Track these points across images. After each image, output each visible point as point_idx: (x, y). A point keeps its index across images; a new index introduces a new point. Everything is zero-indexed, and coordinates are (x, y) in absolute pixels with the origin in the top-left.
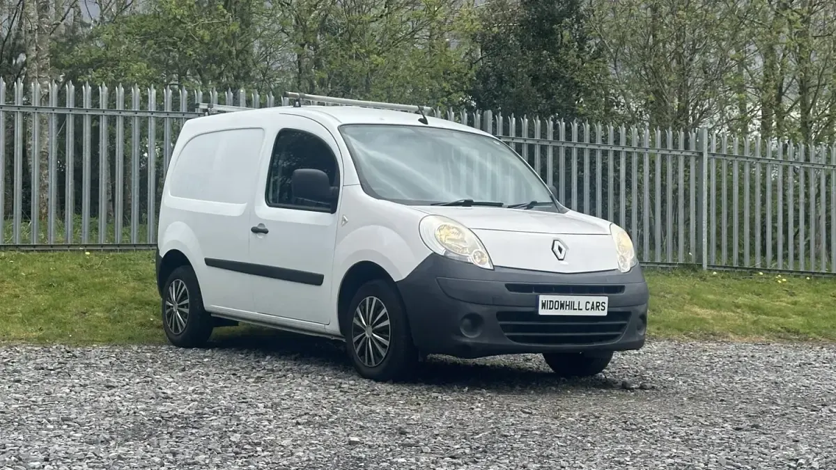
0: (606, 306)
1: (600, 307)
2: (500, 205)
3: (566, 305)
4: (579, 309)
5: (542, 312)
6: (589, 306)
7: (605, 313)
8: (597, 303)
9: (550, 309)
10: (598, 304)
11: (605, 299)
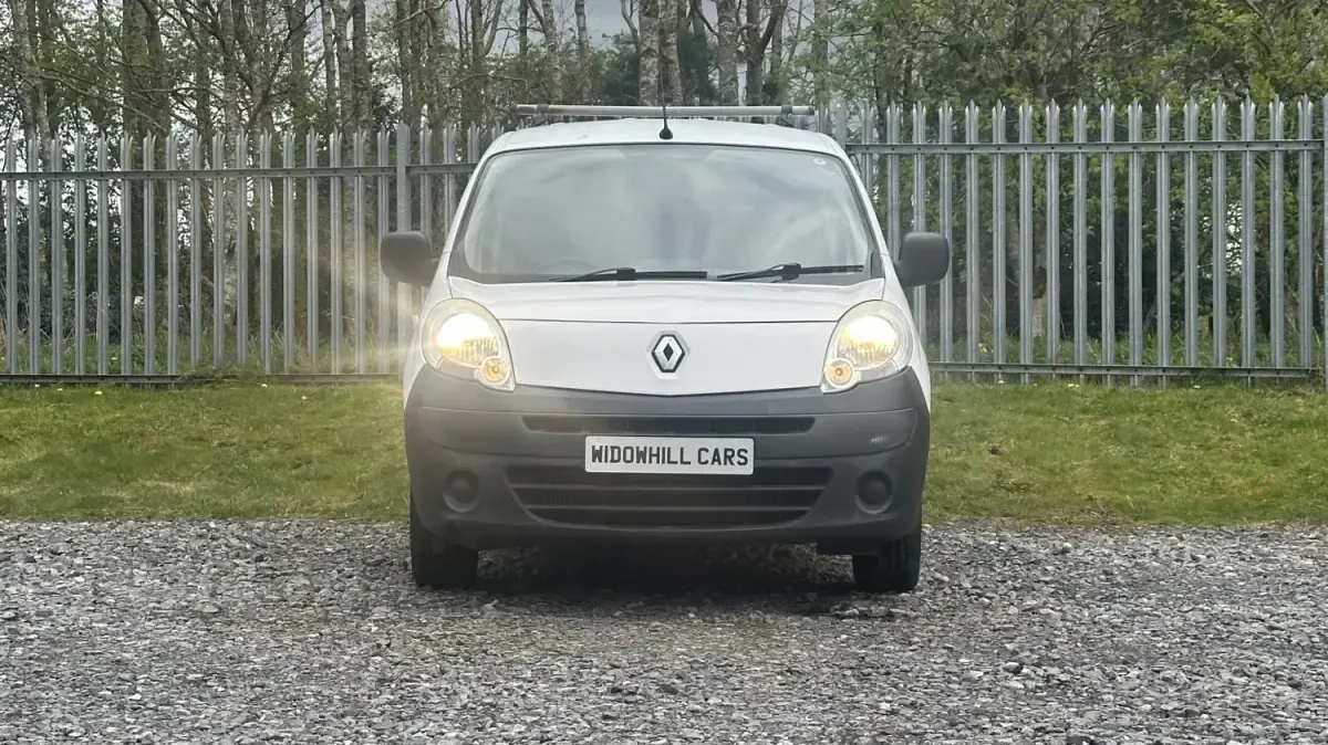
0: (750, 456)
1: (736, 459)
2: (701, 276)
3: (651, 455)
4: (682, 462)
5: (592, 467)
6: (707, 456)
7: (748, 470)
8: (726, 450)
9: (612, 461)
10: (729, 453)
11: (747, 444)
